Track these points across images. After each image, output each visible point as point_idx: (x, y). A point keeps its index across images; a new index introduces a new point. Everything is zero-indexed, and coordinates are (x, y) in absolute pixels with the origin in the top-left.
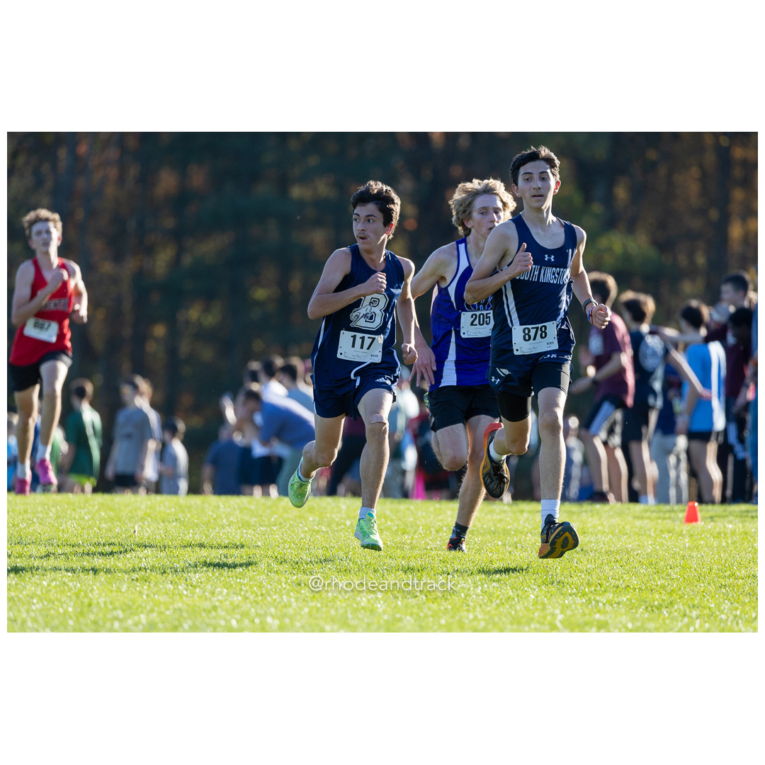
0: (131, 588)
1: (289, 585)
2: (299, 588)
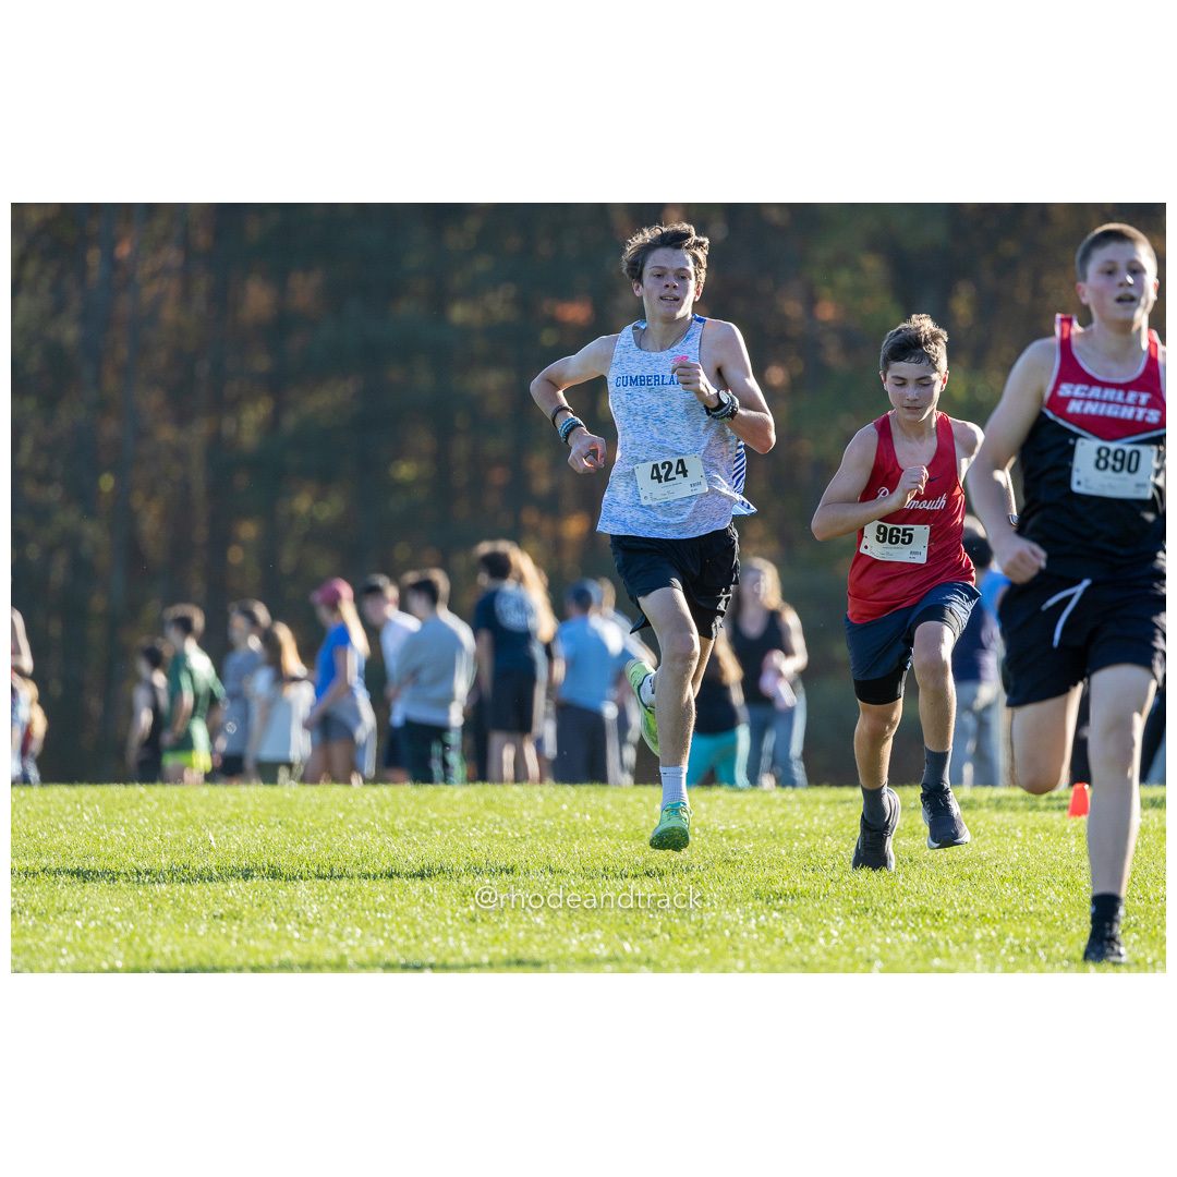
0: (213, 930)
1: (457, 921)
2: (473, 925)
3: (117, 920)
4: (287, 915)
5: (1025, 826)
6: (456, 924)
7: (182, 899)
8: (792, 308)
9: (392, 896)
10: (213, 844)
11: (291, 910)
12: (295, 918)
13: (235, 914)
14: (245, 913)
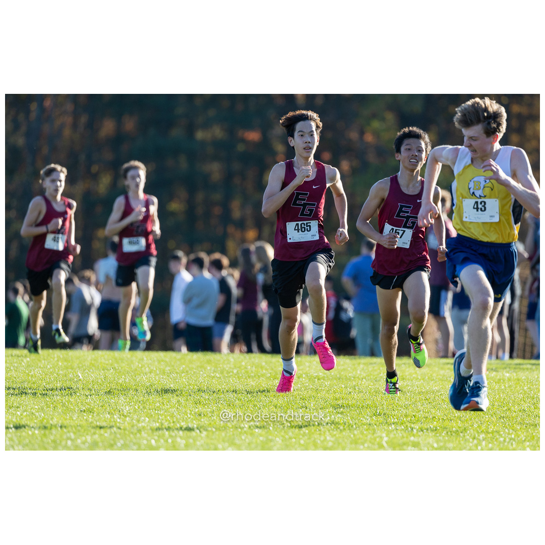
0: (80, 417)
1: (193, 415)
2: (200, 417)
3: (36, 412)
4: (114, 411)
6: (192, 417)
7: (67, 403)
9: (163, 403)
10: (81, 377)
11: (116, 409)
12: (118, 412)
13: (90, 410)
14: (95, 409)
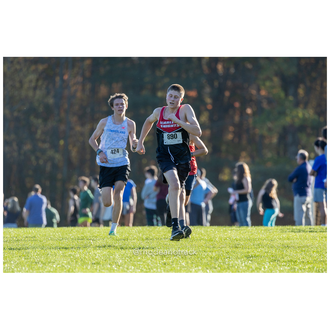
3: (65, 265)
4: (113, 263)
5: (320, 237)
6: (160, 265)
7: (83, 259)
8: (254, 92)
9: (142, 257)
10: (92, 243)
11: (114, 262)
12: (115, 264)
13: (98, 263)
14: (101, 263)
